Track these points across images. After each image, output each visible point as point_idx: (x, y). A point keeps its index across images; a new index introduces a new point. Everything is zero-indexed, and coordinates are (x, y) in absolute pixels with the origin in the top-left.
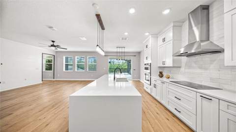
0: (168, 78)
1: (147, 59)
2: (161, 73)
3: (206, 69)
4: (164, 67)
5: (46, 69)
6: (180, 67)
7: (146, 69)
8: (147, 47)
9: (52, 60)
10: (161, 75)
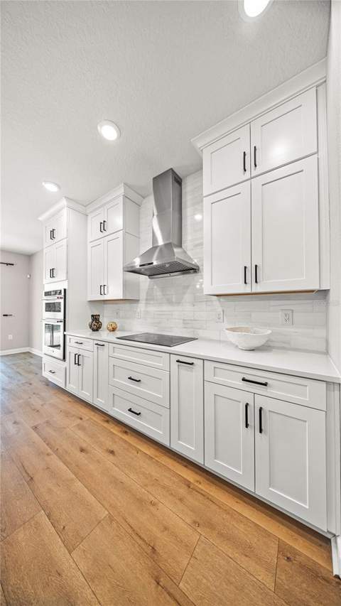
0: (114, 330)
1: (52, 276)
2: (95, 318)
3: (178, 303)
4: (105, 301)
6: (137, 301)
7: (51, 307)
8: (52, 237)
10: (96, 324)
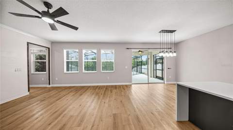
5: (37, 70)
9: (45, 56)
